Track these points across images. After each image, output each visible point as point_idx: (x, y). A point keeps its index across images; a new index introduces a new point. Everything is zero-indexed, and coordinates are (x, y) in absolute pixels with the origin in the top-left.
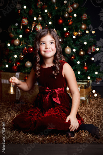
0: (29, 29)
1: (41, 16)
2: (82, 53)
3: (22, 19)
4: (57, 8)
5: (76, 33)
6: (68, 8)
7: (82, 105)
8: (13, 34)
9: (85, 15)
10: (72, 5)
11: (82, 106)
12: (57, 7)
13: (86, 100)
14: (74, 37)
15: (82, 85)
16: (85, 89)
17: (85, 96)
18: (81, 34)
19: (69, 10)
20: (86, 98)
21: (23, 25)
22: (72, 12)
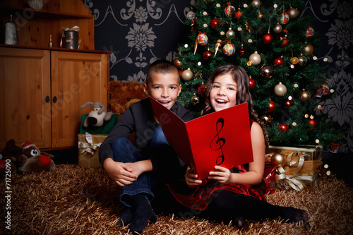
0: (210, 52)
1: (232, 30)
2: (305, 95)
3: (197, 34)
4: (260, 16)
5: (294, 60)
6: (281, 17)
7: (306, 191)
8: (181, 60)
9: (311, 29)
10: (287, 11)
11: (308, 193)
12: (262, 13)
13: (313, 182)
14: (292, 67)
15: (307, 153)
16: (312, 161)
17: (312, 174)
18: (304, 62)
19: (283, 19)
20: (313, 178)
21: (199, 45)
22: (287, 24)
